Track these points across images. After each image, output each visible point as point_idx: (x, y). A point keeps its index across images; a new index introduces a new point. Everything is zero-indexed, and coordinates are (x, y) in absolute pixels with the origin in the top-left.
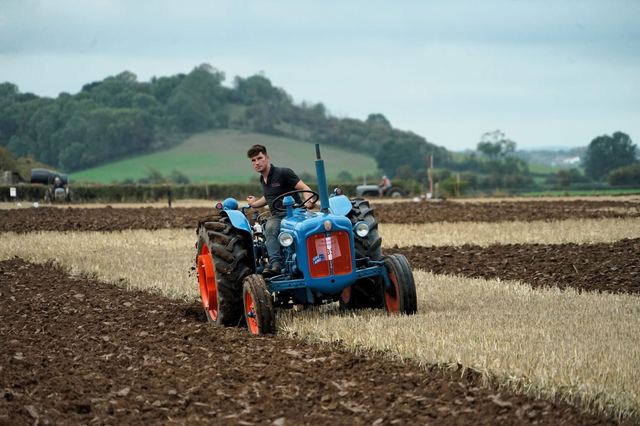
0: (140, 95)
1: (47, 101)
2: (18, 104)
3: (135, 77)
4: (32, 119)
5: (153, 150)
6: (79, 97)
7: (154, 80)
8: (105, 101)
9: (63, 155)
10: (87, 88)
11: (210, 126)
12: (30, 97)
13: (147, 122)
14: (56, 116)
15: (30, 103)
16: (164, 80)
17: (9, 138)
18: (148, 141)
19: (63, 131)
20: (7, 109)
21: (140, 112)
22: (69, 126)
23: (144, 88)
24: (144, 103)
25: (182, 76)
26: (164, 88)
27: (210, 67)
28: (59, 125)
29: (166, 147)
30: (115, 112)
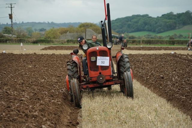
0: (174, 17)
1: (154, 18)
2: (148, 19)
3: (173, 13)
4: (150, 22)
5: (176, 29)
6: (161, 17)
7: (177, 14)
8: (166, 18)
9: (157, 30)
10: (163, 15)
11: (189, 24)
12: (151, 17)
13: (175, 23)
14: (155, 21)
15: (150, 18)
16: (179, 14)
17: (145, 26)
18: (175, 27)
19: (157, 24)
20: (145, 20)
21: (174, 21)
22: (158, 24)
23: (175, 15)
24: (175, 19)
25: (183, 13)
26: (179, 15)
27: (189, 11)
28: (156, 23)
29: (179, 28)
30: (169, 20)
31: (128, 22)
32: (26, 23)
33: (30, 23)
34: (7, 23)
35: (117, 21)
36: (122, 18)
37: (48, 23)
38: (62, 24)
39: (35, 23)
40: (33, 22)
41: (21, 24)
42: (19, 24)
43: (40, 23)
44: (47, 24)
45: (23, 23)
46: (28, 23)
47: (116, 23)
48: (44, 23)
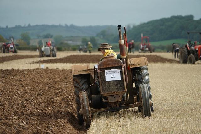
32: (34, 26)
33: (40, 26)
34: (7, 27)
38: (87, 27)
40: (44, 25)
41: (27, 27)
42: (24, 27)
44: (64, 27)
45: (29, 25)
46: (37, 26)
48: (60, 26)
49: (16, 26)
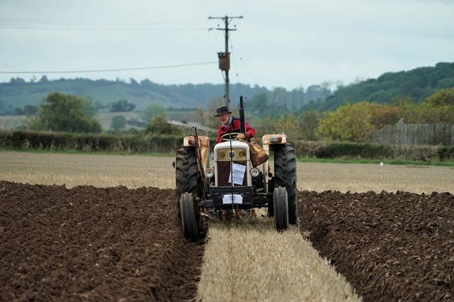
31: (423, 86)
32: (56, 81)
33: (70, 80)
35: (384, 83)
36: (403, 73)
37: (133, 81)
38: (181, 86)
39: (88, 82)
40: (81, 80)
41: (38, 83)
42: (32, 83)
43: (102, 83)
44: (127, 85)
45: (44, 79)
46: (62, 80)
47: (383, 91)
48: (118, 84)
49: (13, 80)
